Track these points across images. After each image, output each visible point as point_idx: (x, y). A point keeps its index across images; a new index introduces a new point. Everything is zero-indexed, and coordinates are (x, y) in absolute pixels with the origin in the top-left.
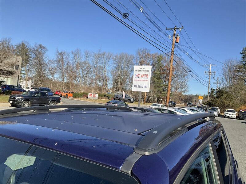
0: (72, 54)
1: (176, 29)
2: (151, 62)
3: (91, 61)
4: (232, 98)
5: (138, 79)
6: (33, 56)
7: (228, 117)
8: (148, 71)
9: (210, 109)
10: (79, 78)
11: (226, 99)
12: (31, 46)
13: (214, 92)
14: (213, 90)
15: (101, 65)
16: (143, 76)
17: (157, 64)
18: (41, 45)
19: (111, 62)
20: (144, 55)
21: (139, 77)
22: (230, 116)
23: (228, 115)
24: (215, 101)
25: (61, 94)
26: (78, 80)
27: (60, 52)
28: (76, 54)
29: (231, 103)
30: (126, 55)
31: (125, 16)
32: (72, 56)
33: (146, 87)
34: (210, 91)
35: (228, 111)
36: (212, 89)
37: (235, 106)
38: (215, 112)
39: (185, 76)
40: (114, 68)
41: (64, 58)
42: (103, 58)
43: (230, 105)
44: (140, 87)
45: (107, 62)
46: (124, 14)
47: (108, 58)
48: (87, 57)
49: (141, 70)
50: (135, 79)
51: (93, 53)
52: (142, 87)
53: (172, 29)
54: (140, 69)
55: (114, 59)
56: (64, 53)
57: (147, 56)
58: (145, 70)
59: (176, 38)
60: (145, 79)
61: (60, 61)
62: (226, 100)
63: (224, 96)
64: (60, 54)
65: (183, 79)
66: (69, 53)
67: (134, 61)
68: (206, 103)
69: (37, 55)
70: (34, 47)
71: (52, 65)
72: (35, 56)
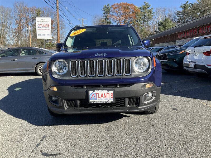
5: (40, 28)
8: (48, 22)
16: (45, 26)
21: (42, 27)
33: (48, 35)
44: (43, 35)
49: (42, 21)
50: (39, 28)
52: (45, 35)
57: (25, 9)
58: (46, 21)
60: (47, 29)
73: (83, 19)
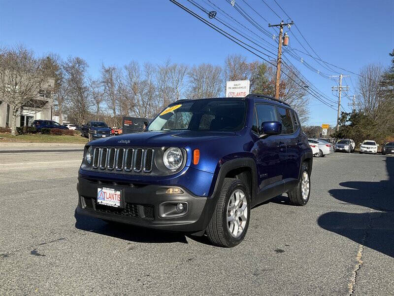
0: (125, 71)
1: (283, 25)
2: (249, 76)
3: (155, 80)
4: (373, 126)
6: (67, 76)
7: (366, 152)
8: (245, 87)
9: (339, 143)
10: (139, 107)
11: (365, 126)
12: (64, 61)
13: (346, 118)
14: (344, 115)
15: (171, 85)
16: (238, 95)
17: (258, 78)
18: (77, 59)
19: (186, 79)
20: (237, 66)
22: (368, 150)
23: (365, 149)
24: (348, 131)
25: (117, 132)
26: (138, 111)
27: (107, 68)
28: (132, 70)
29: (372, 133)
30: (210, 66)
31: (212, 15)
32: (125, 73)
34: (340, 116)
35: (365, 144)
36: (343, 113)
37: (378, 136)
38: (345, 146)
39: (303, 95)
40: (190, 89)
41: (114, 77)
42: (173, 74)
43: (369, 135)
45: (180, 80)
46: (210, 13)
47: (182, 73)
48: (148, 74)
49: (236, 87)
51: (159, 67)
53: (276, 26)
54: (235, 85)
55: (191, 75)
56: (114, 69)
57: (243, 67)
58: (241, 86)
59: (284, 38)
61: (109, 82)
62: (365, 128)
63: (362, 122)
64: (107, 71)
65: (300, 100)
66: (122, 69)
67: (221, 76)
68: (334, 134)
69: (72, 75)
70: (67, 62)
71: (96, 90)
72: (71, 77)
73: (341, 75)
